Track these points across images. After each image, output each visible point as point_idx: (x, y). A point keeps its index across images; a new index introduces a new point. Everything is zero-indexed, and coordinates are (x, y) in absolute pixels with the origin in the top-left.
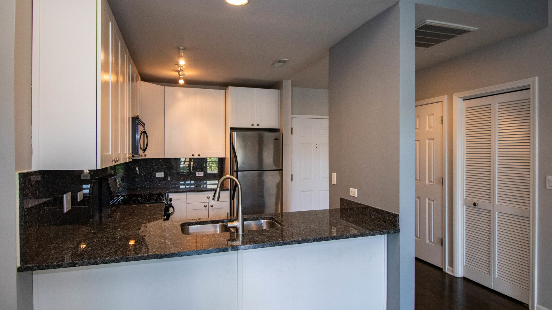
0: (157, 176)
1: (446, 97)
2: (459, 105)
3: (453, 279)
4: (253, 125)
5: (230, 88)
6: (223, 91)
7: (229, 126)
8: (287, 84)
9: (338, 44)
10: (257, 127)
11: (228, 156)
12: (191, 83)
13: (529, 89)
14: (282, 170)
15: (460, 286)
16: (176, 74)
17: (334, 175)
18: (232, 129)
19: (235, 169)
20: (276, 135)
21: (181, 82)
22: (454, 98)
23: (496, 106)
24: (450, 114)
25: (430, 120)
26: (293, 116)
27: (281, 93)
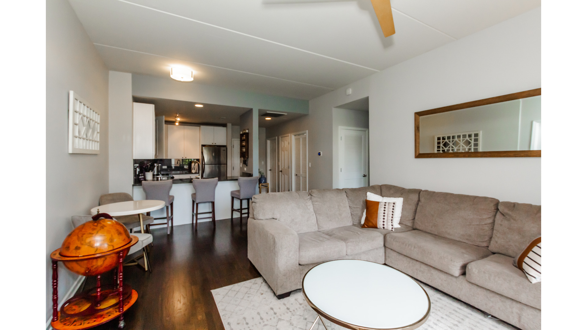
0: (163, 168)
1: (290, 134)
2: (293, 137)
4: (213, 144)
5: (202, 127)
6: (198, 128)
7: (201, 144)
8: (229, 125)
9: (243, 114)
11: (200, 158)
12: (181, 123)
14: (227, 164)
17: (241, 163)
18: (203, 146)
19: (204, 164)
20: (225, 148)
21: (177, 124)
22: (292, 135)
23: (301, 139)
24: (291, 141)
25: (286, 143)
26: (234, 139)
27: (227, 129)
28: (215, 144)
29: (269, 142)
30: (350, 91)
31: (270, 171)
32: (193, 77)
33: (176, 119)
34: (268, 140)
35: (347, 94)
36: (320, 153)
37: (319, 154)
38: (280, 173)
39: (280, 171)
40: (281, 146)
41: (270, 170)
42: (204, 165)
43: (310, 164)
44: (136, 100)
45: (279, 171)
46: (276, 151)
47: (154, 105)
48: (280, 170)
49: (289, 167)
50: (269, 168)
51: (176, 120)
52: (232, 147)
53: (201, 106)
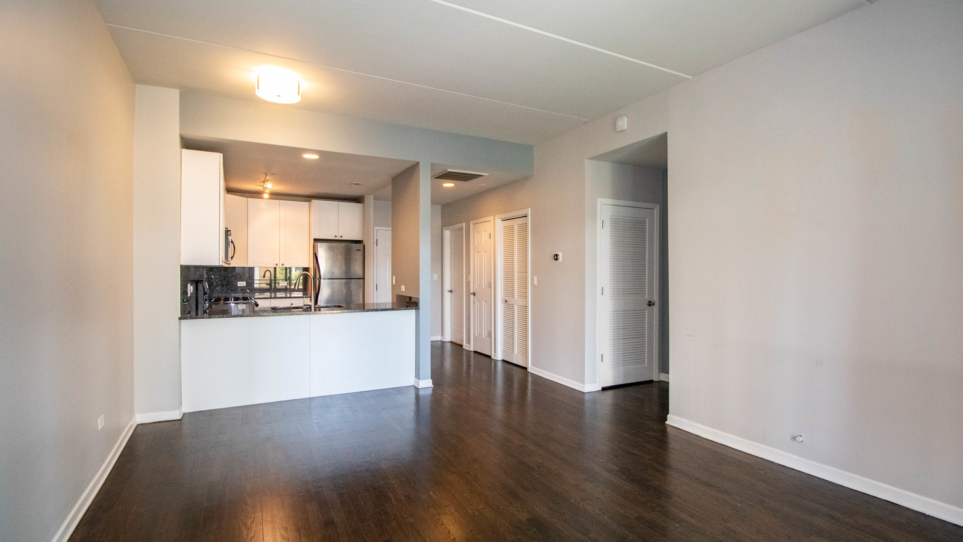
0: (239, 285)
1: (492, 217)
2: (499, 223)
3: (496, 361)
4: (336, 236)
5: (315, 202)
6: (307, 204)
7: (313, 237)
8: (370, 200)
9: (399, 175)
10: (340, 239)
11: (311, 266)
12: (275, 195)
13: (526, 216)
14: (364, 279)
15: (500, 365)
16: (261, 188)
17: (394, 277)
18: (316, 240)
19: (318, 277)
20: (359, 246)
21: (266, 196)
22: (496, 218)
23: (516, 227)
24: (494, 230)
25: (484, 236)
26: (378, 228)
27: (364, 207)
28: (341, 237)
29: (447, 233)
30: (623, 123)
31: (449, 293)
32: (300, 94)
33: (265, 186)
34: (446, 230)
35: (619, 129)
36: (556, 255)
37: (556, 257)
38: (472, 296)
39: (471, 294)
40: (474, 242)
41: (451, 291)
42: (318, 281)
43: (536, 279)
44: (189, 144)
45: (468, 294)
46: (462, 250)
47: (222, 154)
48: (472, 291)
49: (491, 285)
50: (448, 286)
51: (265, 188)
52: (375, 244)
53: (315, 157)
